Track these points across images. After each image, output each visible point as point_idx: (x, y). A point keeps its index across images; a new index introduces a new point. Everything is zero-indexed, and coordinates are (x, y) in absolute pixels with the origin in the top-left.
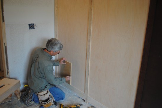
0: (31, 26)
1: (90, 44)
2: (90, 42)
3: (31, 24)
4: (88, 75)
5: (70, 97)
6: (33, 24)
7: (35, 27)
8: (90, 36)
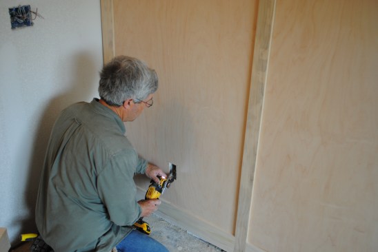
0: (21, 17)
1: (263, 79)
2: (263, 69)
3: (17, 9)
4: (252, 180)
5: (180, 248)
6: (27, 9)
7: (36, 21)
8: (266, 48)
